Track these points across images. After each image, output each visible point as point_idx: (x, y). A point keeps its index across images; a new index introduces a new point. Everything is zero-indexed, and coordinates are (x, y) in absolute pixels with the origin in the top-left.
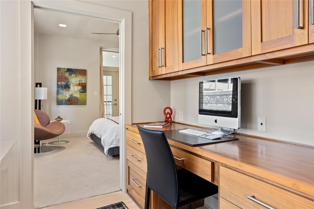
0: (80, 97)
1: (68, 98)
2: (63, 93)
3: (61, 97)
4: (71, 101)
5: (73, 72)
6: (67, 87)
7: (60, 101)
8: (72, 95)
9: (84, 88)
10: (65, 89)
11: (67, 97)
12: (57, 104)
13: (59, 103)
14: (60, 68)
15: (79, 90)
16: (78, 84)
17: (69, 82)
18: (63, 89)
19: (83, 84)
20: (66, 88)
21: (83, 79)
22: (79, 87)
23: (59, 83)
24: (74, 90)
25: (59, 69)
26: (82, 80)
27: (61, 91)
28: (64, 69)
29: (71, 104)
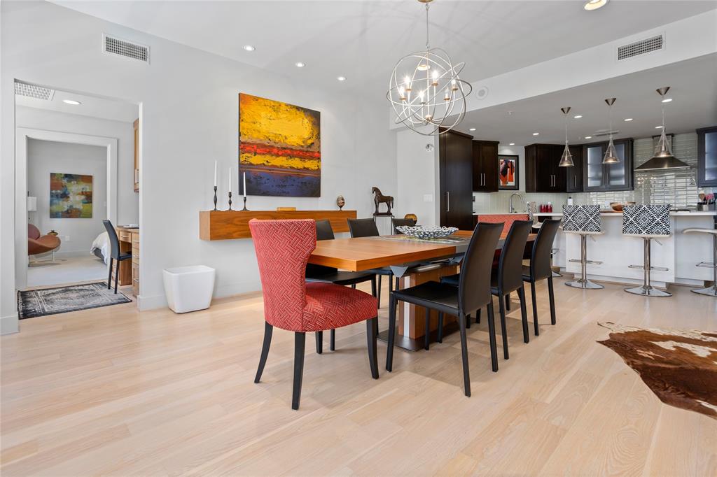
0: (83, 208)
1: (65, 210)
2: (59, 204)
3: (55, 208)
4: (70, 214)
5: (73, 178)
6: (65, 196)
7: (56, 213)
8: (71, 206)
9: (89, 197)
10: (62, 199)
11: (64, 208)
12: (51, 217)
13: (54, 215)
14: (54, 174)
15: (83, 200)
16: (81, 193)
17: (68, 190)
18: (59, 199)
19: (87, 193)
20: (64, 198)
21: (88, 187)
22: (82, 196)
23: (54, 192)
24: (75, 200)
25: (52, 175)
26: (86, 189)
27: (55, 201)
28: (61, 174)
29: (70, 217)
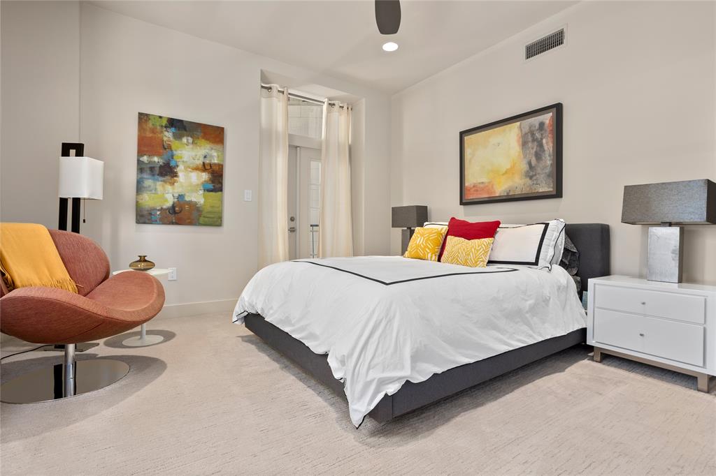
0: (205, 202)
1: (169, 204)
2: (156, 189)
3: (148, 200)
4: (179, 214)
5: (186, 130)
6: (168, 171)
7: (148, 211)
8: (181, 197)
9: (216, 177)
10: (163, 179)
11: (166, 200)
12: (138, 222)
13: (144, 217)
14: (147, 115)
15: (204, 184)
16: (201, 166)
17: (174, 157)
18: (156, 177)
19: (214, 167)
20: (166, 175)
21: (215, 154)
22: (204, 174)
23: (145, 159)
24: (189, 183)
25: (143, 118)
26: (212, 156)
27: (148, 182)
28: (160, 117)
29: (178, 223)
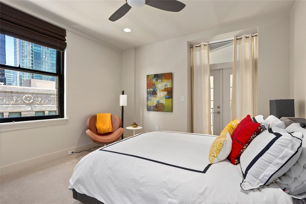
0: (166, 103)
1: (155, 104)
2: (151, 100)
3: (150, 103)
4: (158, 108)
5: (159, 77)
6: (154, 93)
7: (150, 107)
8: (158, 101)
9: (170, 93)
10: (153, 96)
11: (154, 103)
12: (147, 111)
13: (149, 109)
14: (149, 75)
15: (165, 96)
16: (164, 90)
17: (156, 88)
18: (151, 95)
19: (168, 89)
20: (154, 94)
21: (169, 84)
22: (165, 92)
23: (148, 90)
25: (148, 76)
26: (168, 85)
27: (149, 98)
28: (152, 75)
29: (157, 111)
